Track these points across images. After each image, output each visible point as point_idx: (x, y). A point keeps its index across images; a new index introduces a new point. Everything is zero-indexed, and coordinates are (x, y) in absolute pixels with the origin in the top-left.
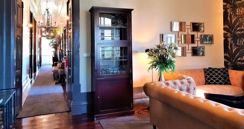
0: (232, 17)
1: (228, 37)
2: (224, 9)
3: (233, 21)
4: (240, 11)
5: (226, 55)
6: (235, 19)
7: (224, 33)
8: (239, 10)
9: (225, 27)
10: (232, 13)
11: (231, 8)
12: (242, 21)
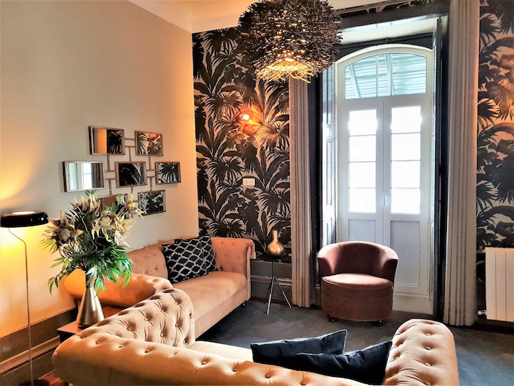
0: (214, 125)
1: (206, 167)
2: (196, 104)
3: (215, 134)
4: (229, 114)
5: (202, 205)
6: (219, 129)
8: (227, 111)
9: (199, 144)
10: (212, 116)
12: (232, 135)
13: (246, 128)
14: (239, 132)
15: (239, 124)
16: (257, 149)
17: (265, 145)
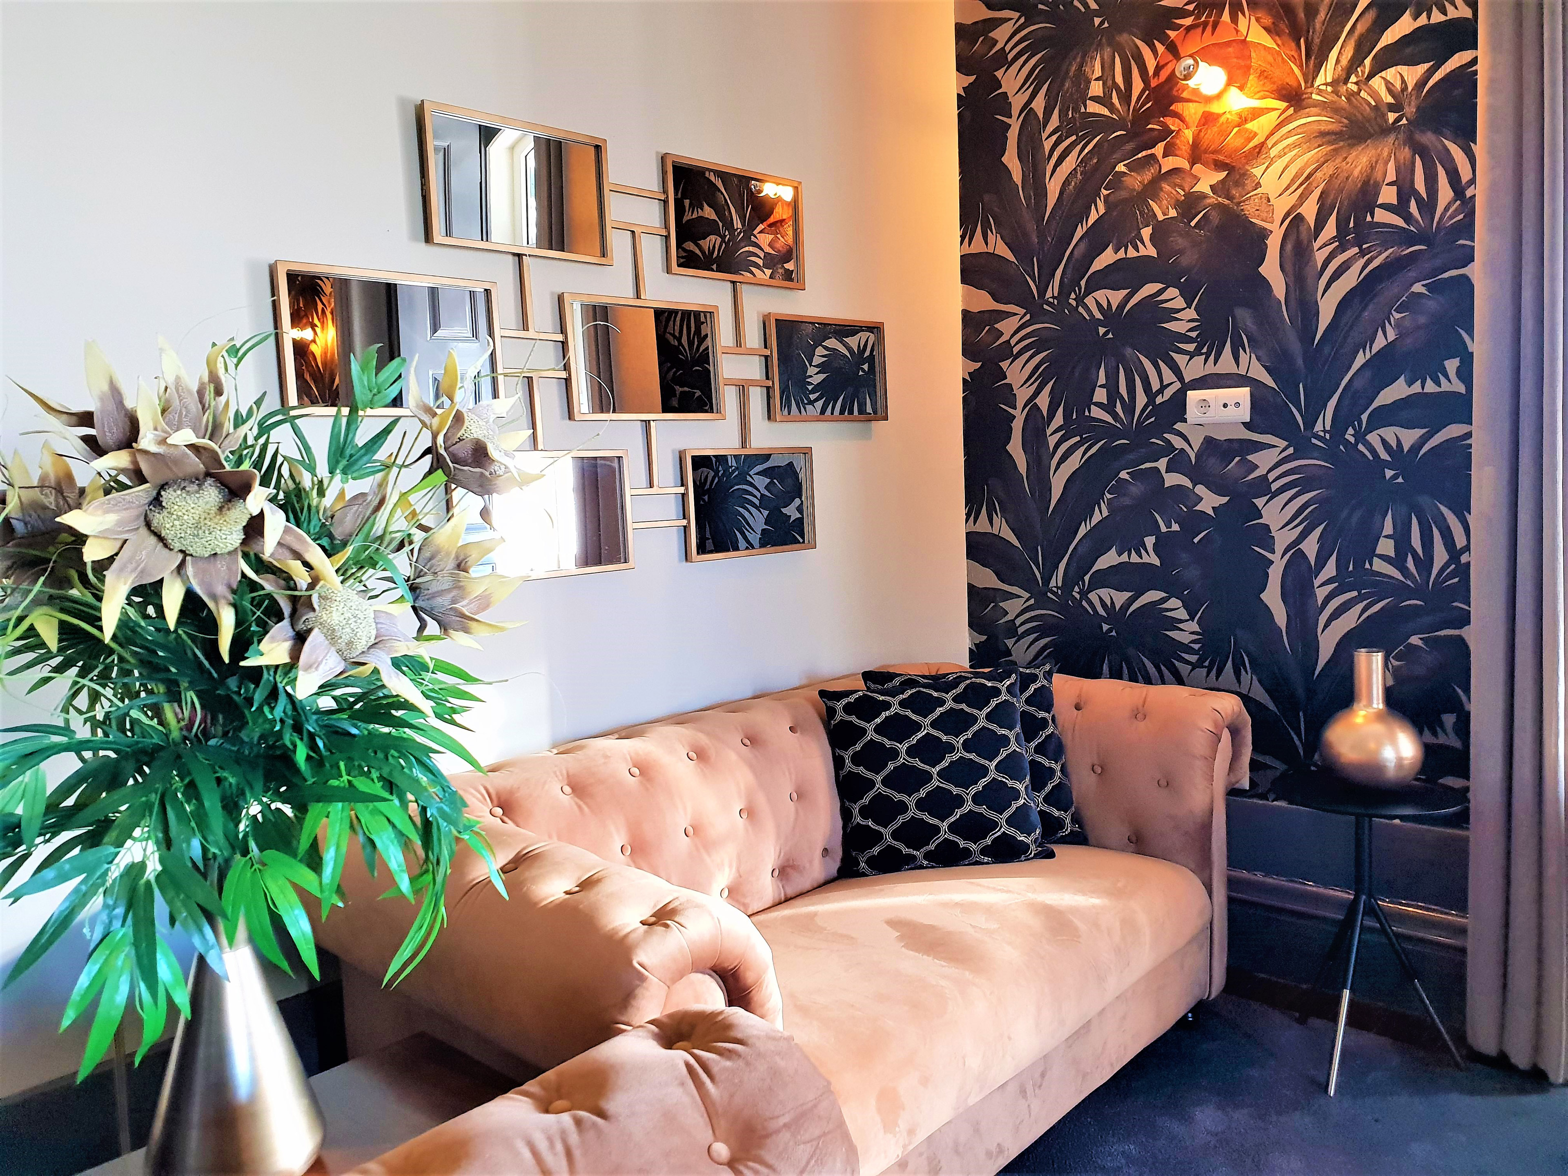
0: (1047, 145)
1: (1006, 352)
2: (963, 66)
3: (1053, 188)
4: (1119, 79)
5: (982, 525)
6: (1070, 162)
7: (966, 314)
8: (1108, 68)
9: (978, 246)
10: (1039, 105)
11: (1032, 50)
12: (1136, 181)
13: (1210, 136)
14: (1168, 164)
15: (1173, 124)
16: (1264, 234)
17: (1309, 211)
